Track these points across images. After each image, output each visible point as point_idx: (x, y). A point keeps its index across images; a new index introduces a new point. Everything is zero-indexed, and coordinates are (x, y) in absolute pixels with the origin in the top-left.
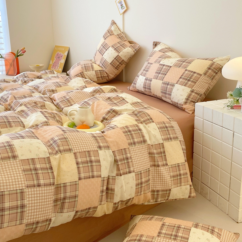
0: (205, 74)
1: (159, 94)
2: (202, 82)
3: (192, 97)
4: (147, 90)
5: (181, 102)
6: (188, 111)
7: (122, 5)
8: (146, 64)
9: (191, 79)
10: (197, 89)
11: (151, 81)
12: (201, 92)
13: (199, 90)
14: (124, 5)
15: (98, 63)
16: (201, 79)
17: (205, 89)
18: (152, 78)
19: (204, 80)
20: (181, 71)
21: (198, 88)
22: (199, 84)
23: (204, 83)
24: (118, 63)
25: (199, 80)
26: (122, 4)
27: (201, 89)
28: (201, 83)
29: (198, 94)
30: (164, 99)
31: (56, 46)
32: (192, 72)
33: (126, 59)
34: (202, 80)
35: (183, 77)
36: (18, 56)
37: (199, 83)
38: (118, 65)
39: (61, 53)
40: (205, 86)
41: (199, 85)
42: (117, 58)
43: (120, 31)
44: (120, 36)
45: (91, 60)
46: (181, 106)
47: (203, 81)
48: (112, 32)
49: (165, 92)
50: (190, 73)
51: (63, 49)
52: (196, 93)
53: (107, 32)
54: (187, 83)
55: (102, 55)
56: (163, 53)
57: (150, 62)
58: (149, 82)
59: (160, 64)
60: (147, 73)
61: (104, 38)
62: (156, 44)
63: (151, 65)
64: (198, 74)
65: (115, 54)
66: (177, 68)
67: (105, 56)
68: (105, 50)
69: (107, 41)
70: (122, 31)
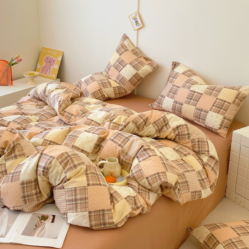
0: (234, 103)
1: (191, 118)
3: (224, 123)
4: (176, 112)
5: (216, 127)
6: (223, 135)
8: (170, 85)
9: (223, 108)
10: (228, 116)
11: (182, 105)
12: (231, 118)
16: (231, 107)
18: (183, 102)
20: (212, 99)
23: (233, 111)
24: (136, 80)
26: (137, 20)
27: (231, 115)
30: (196, 122)
31: (43, 48)
32: (223, 100)
33: (143, 76)
35: (215, 105)
36: (12, 65)
37: (229, 110)
39: (52, 57)
46: (216, 131)
48: (126, 47)
49: (198, 116)
50: (221, 102)
51: (55, 53)
52: (227, 119)
53: (120, 46)
54: (219, 111)
55: (120, 72)
56: (189, 78)
57: (176, 85)
58: (179, 105)
59: (190, 91)
60: (175, 96)
61: (119, 53)
62: (175, 65)
63: (179, 89)
64: (228, 103)
65: (134, 72)
66: (208, 96)
67: (123, 72)
68: (122, 67)
69: (123, 57)
70: (136, 46)
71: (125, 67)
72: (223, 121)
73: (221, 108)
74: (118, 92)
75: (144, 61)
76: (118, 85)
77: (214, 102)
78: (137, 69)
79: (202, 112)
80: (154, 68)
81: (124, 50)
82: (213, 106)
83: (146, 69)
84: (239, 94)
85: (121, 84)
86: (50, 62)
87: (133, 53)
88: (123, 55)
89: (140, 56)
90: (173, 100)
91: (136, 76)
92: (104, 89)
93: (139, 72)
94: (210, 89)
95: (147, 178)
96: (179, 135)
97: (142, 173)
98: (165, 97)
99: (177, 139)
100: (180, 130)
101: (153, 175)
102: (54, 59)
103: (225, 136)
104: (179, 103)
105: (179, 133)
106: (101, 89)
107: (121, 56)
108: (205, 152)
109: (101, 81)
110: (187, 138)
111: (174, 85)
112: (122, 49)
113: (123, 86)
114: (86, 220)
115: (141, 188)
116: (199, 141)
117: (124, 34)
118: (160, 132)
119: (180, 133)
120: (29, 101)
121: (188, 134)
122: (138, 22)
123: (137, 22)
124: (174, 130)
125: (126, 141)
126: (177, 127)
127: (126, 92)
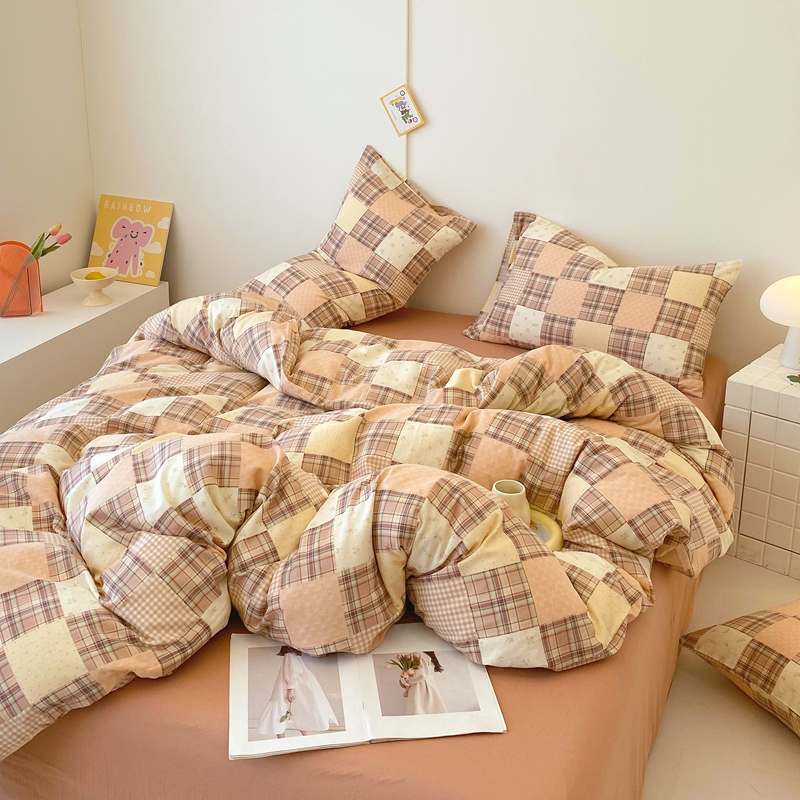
0: (706, 307)
3: (693, 360)
5: (674, 373)
6: (694, 392)
7: (407, 111)
9: (684, 322)
10: (698, 341)
11: (571, 323)
12: (704, 347)
14: (414, 112)
16: (702, 318)
17: (708, 339)
18: (574, 316)
19: (706, 320)
20: (653, 302)
23: (706, 327)
25: (699, 322)
26: (408, 108)
27: (704, 340)
28: (702, 327)
29: (701, 352)
31: (104, 197)
32: (681, 303)
35: (664, 316)
36: (44, 253)
37: (698, 327)
38: (421, 273)
40: (708, 332)
41: (700, 333)
42: (419, 257)
43: (398, 176)
44: (404, 193)
47: (705, 323)
48: (379, 181)
49: (623, 350)
50: (677, 307)
51: (146, 210)
52: (698, 350)
53: (364, 181)
54: (677, 331)
55: (373, 250)
56: (574, 252)
57: (541, 273)
58: (562, 326)
59: (590, 285)
60: (546, 301)
61: (364, 199)
62: (522, 220)
63: (553, 283)
64: (694, 308)
65: (412, 246)
66: (641, 296)
67: (383, 251)
68: (379, 236)
69: (377, 209)
70: (404, 176)
71: (389, 235)
72: (690, 357)
73: (679, 324)
74: (374, 305)
75: (435, 215)
76: (374, 286)
77: (658, 310)
78: (423, 240)
79: (633, 339)
80: (466, 232)
81: (376, 191)
82: (658, 319)
83: (445, 236)
84: (715, 284)
85: (381, 282)
86: (134, 236)
87: (400, 196)
88: (376, 204)
89: (420, 203)
90: (542, 314)
91: (421, 257)
92: (337, 301)
93: (427, 247)
94: (641, 277)
95: (631, 523)
96: (628, 404)
97: (614, 510)
98: (514, 309)
99: (622, 413)
100: (628, 389)
101: (645, 512)
102: (144, 225)
103: (700, 394)
104: (561, 321)
105: (627, 397)
106: (329, 301)
107: (372, 208)
108: (697, 440)
109: (326, 280)
110: (648, 409)
111: (537, 275)
112: (369, 187)
113: (386, 287)
114: (536, 651)
115: (615, 549)
116: (678, 414)
117: (368, 148)
118: (575, 401)
119: (631, 398)
120: (155, 354)
121: (651, 398)
122: (410, 114)
123: (405, 112)
124: (613, 391)
125: (532, 435)
126: (621, 384)
127: (394, 304)
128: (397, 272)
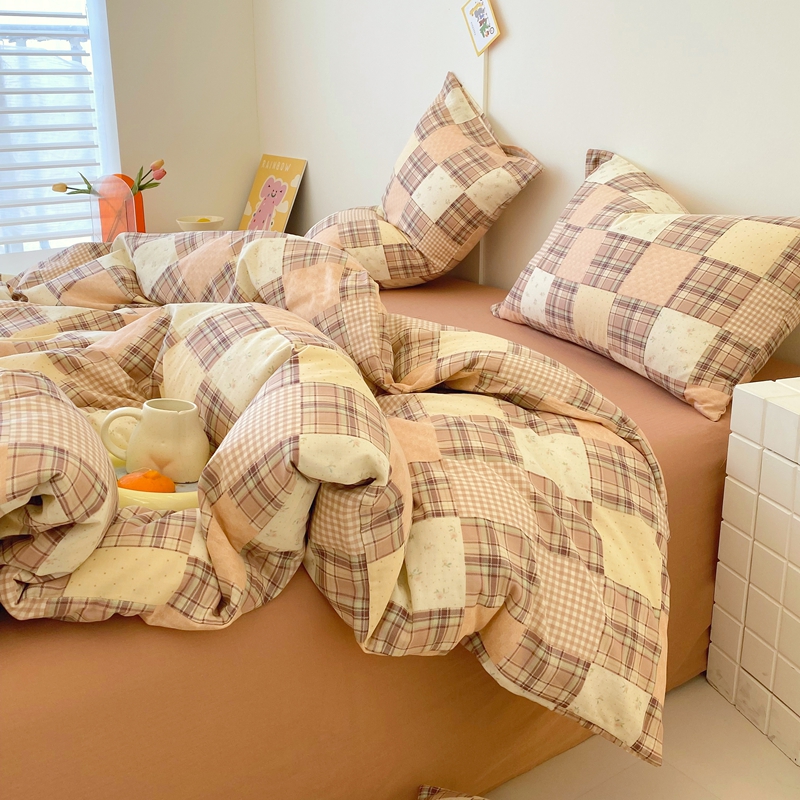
0: (773, 276)
1: (601, 340)
2: (761, 304)
3: (720, 358)
4: (557, 321)
5: (682, 373)
6: (706, 408)
7: (485, 20)
8: (559, 227)
9: (722, 294)
10: (740, 330)
11: (574, 290)
12: (755, 342)
13: (749, 332)
14: (491, 21)
15: (396, 219)
16: (759, 293)
17: (769, 332)
18: (579, 280)
19: (768, 299)
20: (683, 261)
21: (743, 326)
22: (749, 310)
23: (766, 310)
24: (463, 223)
25: (751, 298)
26: (485, 17)
27: (757, 330)
28: (758, 308)
29: (744, 349)
30: (618, 357)
31: (266, 157)
32: (726, 266)
33: (489, 210)
34: (759, 297)
35: (691, 283)
36: (141, 188)
37: (748, 307)
38: (463, 229)
39: (280, 179)
40: (771, 320)
41: (750, 317)
42: (458, 205)
43: (474, 109)
44: (473, 129)
45: (372, 209)
46: (681, 390)
47: (765, 303)
48: (446, 113)
49: (623, 333)
50: (717, 270)
51: (287, 169)
52: (736, 345)
53: (430, 113)
54: (704, 308)
55: (411, 194)
56: (623, 194)
57: (574, 223)
58: (565, 294)
59: (610, 234)
60: (561, 261)
62: (596, 160)
63: (577, 235)
64: (747, 275)
66: (670, 252)
67: (419, 195)
68: (420, 177)
70: (481, 110)
71: (429, 175)
72: (715, 350)
73: (713, 297)
74: (399, 264)
77: (686, 274)
78: (463, 183)
79: (637, 315)
80: (525, 177)
81: (435, 123)
82: (682, 286)
85: (411, 235)
86: (274, 194)
87: (465, 131)
88: (428, 138)
89: (489, 141)
90: (551, 278)
91: (460, 205)
92: (352, 251)
93: (470, 193)
94: (683, 225)
98: (531, 272)
102: (283, 184)
104: (566, 288)
106: (343, 249)
107: (423, 143)
109: (351, 226)
111: (570, 226)
112: (432, 121)
117: (449, 75)
122: (487, 24)
127: (427, 265)
128: (430, 223)
